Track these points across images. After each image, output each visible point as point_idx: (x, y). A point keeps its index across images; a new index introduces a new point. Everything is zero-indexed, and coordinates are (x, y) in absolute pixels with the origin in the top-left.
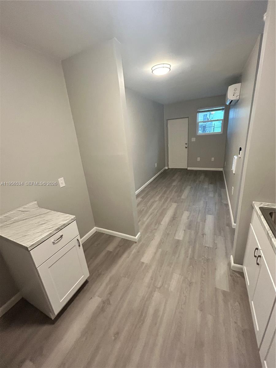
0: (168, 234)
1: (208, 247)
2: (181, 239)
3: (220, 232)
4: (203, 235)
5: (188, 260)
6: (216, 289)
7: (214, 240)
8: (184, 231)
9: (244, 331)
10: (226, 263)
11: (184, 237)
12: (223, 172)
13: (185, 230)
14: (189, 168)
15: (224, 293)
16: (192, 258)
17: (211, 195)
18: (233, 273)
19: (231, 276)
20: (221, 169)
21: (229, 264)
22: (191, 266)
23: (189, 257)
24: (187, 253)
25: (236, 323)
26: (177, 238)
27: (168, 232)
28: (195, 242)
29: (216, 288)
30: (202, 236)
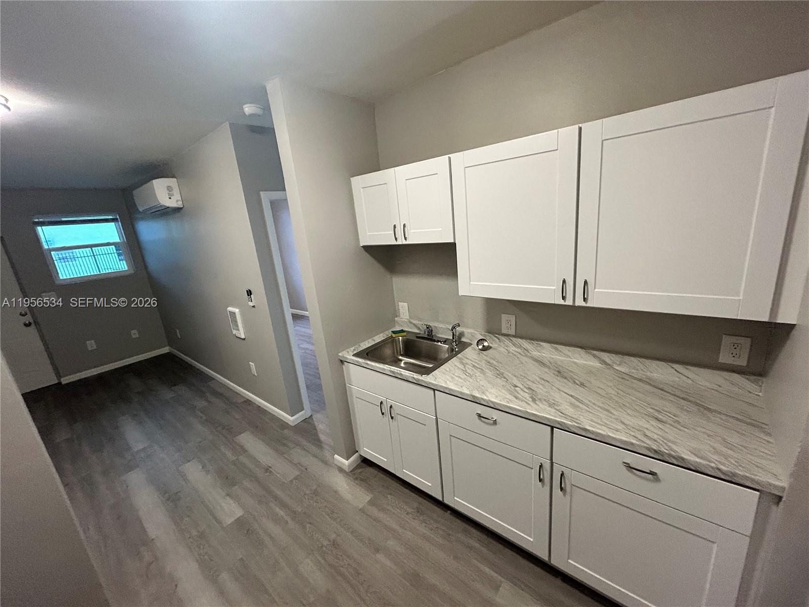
0: (202, 535)
1: (295, 479)
2: (239, 513)
3: (284, 445)
4: (267, 469)
5: (291, 524)
6: (362, 510)
7: (291, 462)
8: (228, 498)
9: (418, 510)
10: (337, 472)
11: (242, 506)
12: (176, 352)
13: (228, 495)
14: (65, 378)
15: (371, 503)
16: (294, 514)
17: (201, 403)
18: (354, 474)
19: (356, 479)
20: (166, 350)
21: (341, 470)
22: (308, 526)
23: (289, 520)
24: (277, 520)
25: (407, 514)
26: (229, 521)
27: (195, 533)
28: (270, 492)
29: (360, 510)
30: (268, 474)
